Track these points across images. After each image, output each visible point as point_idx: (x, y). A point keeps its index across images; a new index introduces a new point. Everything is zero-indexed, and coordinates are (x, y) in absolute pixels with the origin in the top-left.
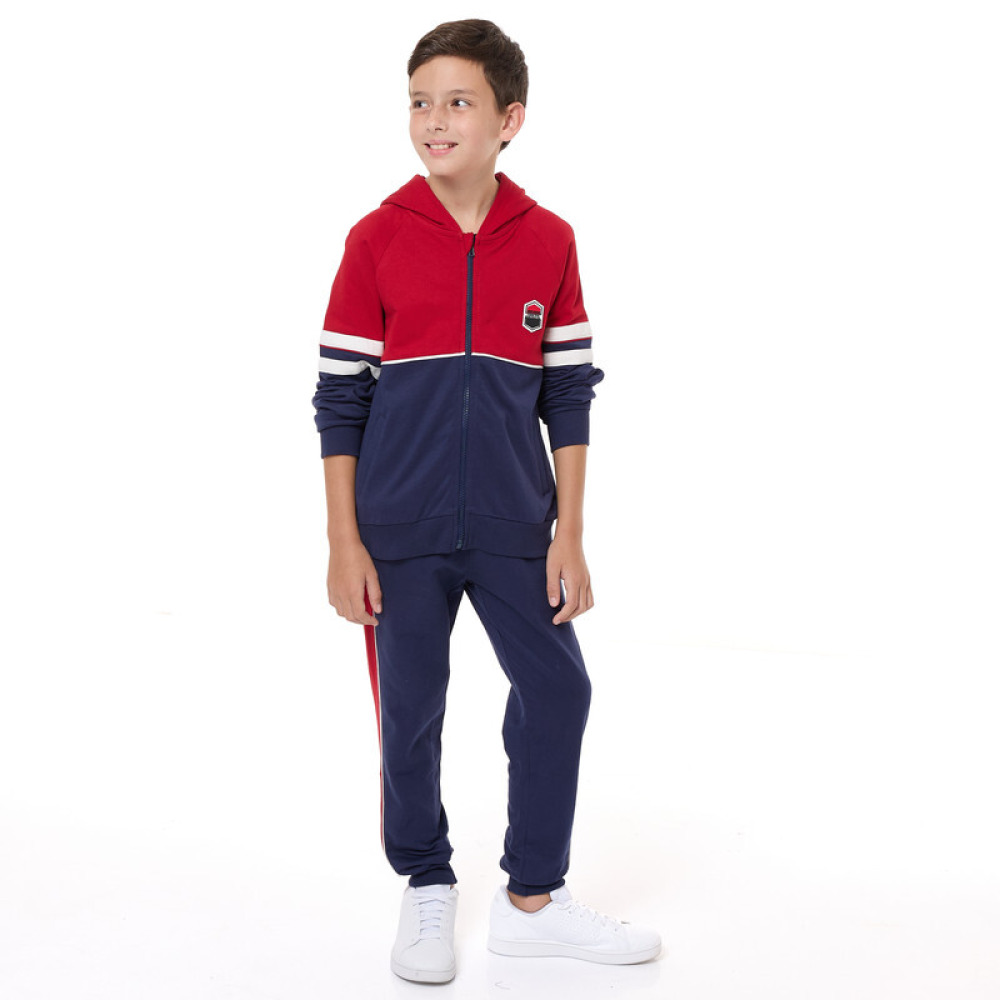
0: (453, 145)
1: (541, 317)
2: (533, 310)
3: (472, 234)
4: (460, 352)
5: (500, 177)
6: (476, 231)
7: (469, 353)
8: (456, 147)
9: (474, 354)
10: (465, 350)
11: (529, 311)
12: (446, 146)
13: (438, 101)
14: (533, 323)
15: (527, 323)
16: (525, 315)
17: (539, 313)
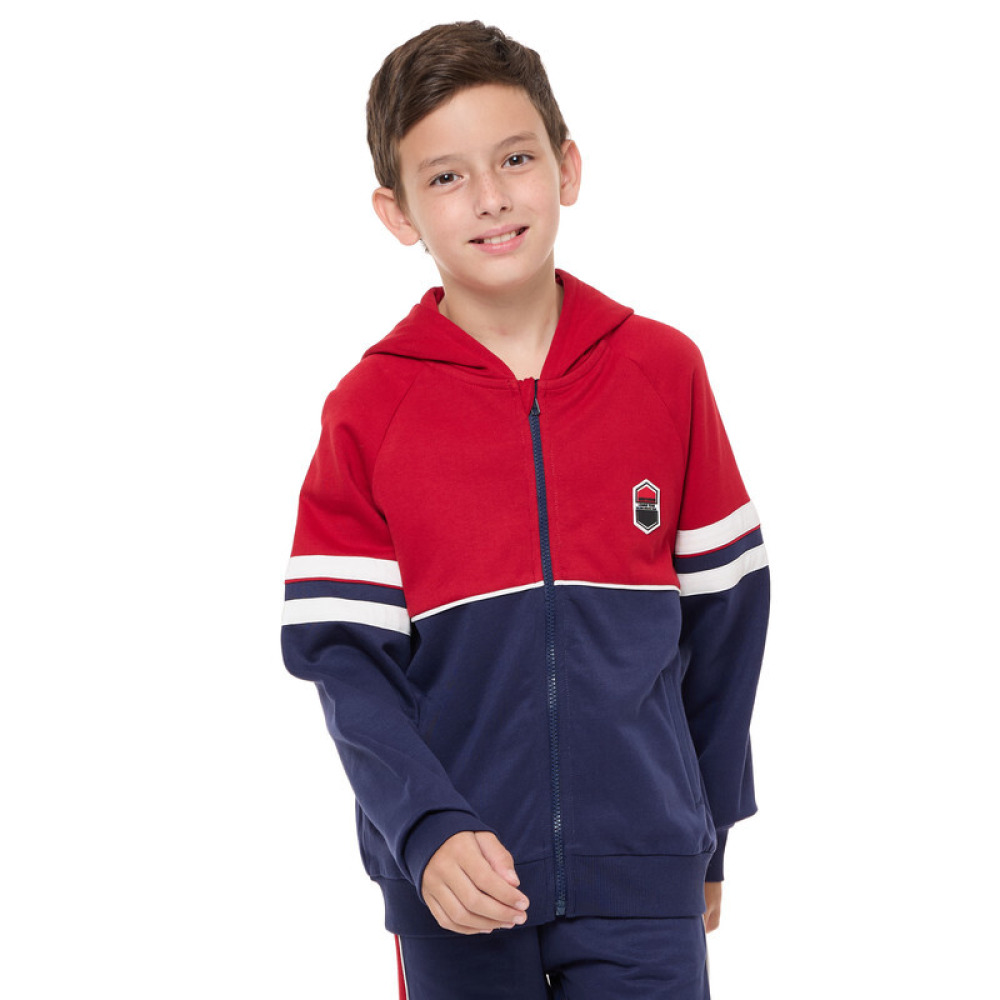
0: (521, 230)
1: (657, 507)
2: (646, 497)
3: (531, 379)
4: (535, 581)
5: (562, 278)
6: (537, 376)
7: (549, 583)
8: (527, 234)
9: (557, 583)
10: (542, 579)
11: (640, 500)
12: (513, 235)
13: (482, 166)
14: (647, 517)
15: (640, 519)
16: (635, 505)
17: (653, 501)
